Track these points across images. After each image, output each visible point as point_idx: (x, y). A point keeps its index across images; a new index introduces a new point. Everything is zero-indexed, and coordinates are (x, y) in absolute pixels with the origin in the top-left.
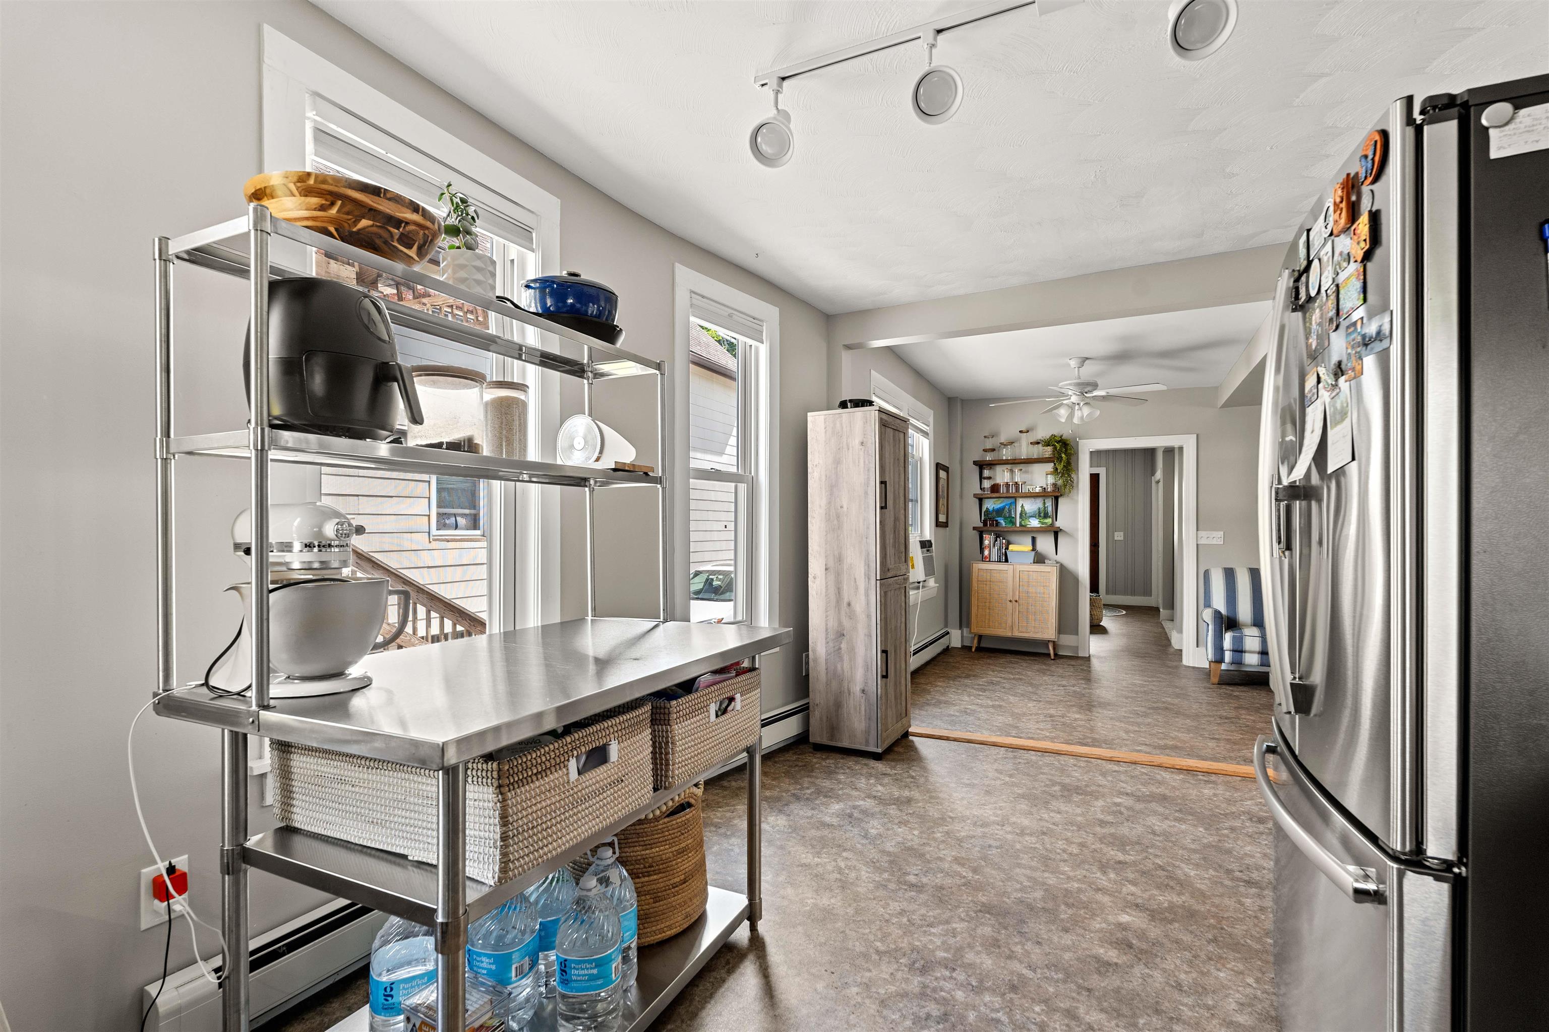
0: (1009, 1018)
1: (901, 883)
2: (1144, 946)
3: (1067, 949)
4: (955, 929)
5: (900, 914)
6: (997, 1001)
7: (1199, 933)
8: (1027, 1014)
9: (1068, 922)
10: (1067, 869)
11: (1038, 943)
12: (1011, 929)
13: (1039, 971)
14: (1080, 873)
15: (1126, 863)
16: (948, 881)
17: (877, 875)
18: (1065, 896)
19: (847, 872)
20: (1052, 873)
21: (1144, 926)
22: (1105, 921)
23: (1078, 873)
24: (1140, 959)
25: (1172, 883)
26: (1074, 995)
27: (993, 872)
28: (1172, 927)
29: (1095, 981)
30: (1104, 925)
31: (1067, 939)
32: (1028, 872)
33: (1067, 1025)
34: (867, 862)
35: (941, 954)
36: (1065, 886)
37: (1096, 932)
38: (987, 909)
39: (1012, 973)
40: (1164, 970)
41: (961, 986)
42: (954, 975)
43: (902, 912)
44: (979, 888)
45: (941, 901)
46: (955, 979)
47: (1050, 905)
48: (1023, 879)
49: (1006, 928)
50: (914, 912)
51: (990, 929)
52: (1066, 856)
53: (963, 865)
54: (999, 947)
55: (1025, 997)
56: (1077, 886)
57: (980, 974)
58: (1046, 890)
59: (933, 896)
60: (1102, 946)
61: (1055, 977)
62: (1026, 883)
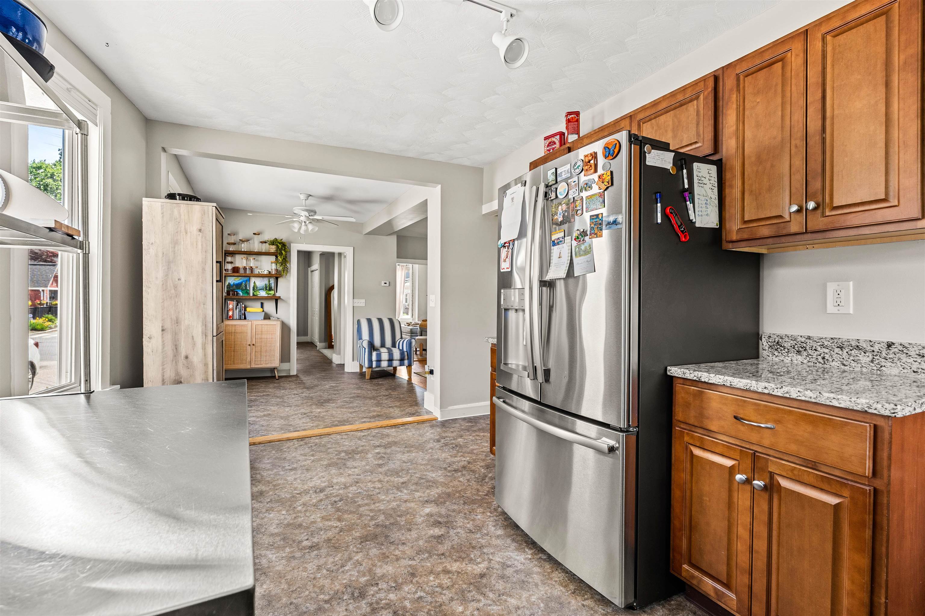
0: (425, 592)
1: (302, 549)
2: (445, 520)
3: (418, 539)
4: (357, 560)
5: (318, 569)
6: (411, 587)
7: (458, 503)
8: (429, 585)
9: (407, 525)
10: (383, 497)
11: (403, 544)
12: (385, 543)
13: (416, 558)
14: (391, 497)
15: (406, 482)
16: (330, 534)
17: (281, 552)
18: (395, 512)
19: (258, 561)
20: (379, 502)
21: (437, 510)
22: (421, 516)
23: (390, 497)
24: (448, 527)
25: (431, 484)
26: (439, 561)
27: (349, 516)
28: (447, 505)
29: (442, 549)
30: (422, 518)
31: (414, 534)
32: (367, 507)
33: (449, 578)
34: (267, 547)
35: (363, 580)
36: (390, 507)
37: (422, 523)
38: (364, 539)
39: (405, 567)
40: (460, 527)
41: (388, 591)
42: (380, 587)
43: (319, 568)
44: (350, 528)
45: (335, 548)
46: (382, 589)
47: (392, 521)
48: (368, 513)
49: (382, 545)
50: (326, 563)
51: (375, 549)
52: (378, 491)
53: (330, 520)
54: (388, 557)
55: (421, 576)
56: (395, 504)
57: (392, 578)
58: (384, 513)
59: (329, 547)
60: (430, 529)
61: (425, 557)
62: (371, 514)
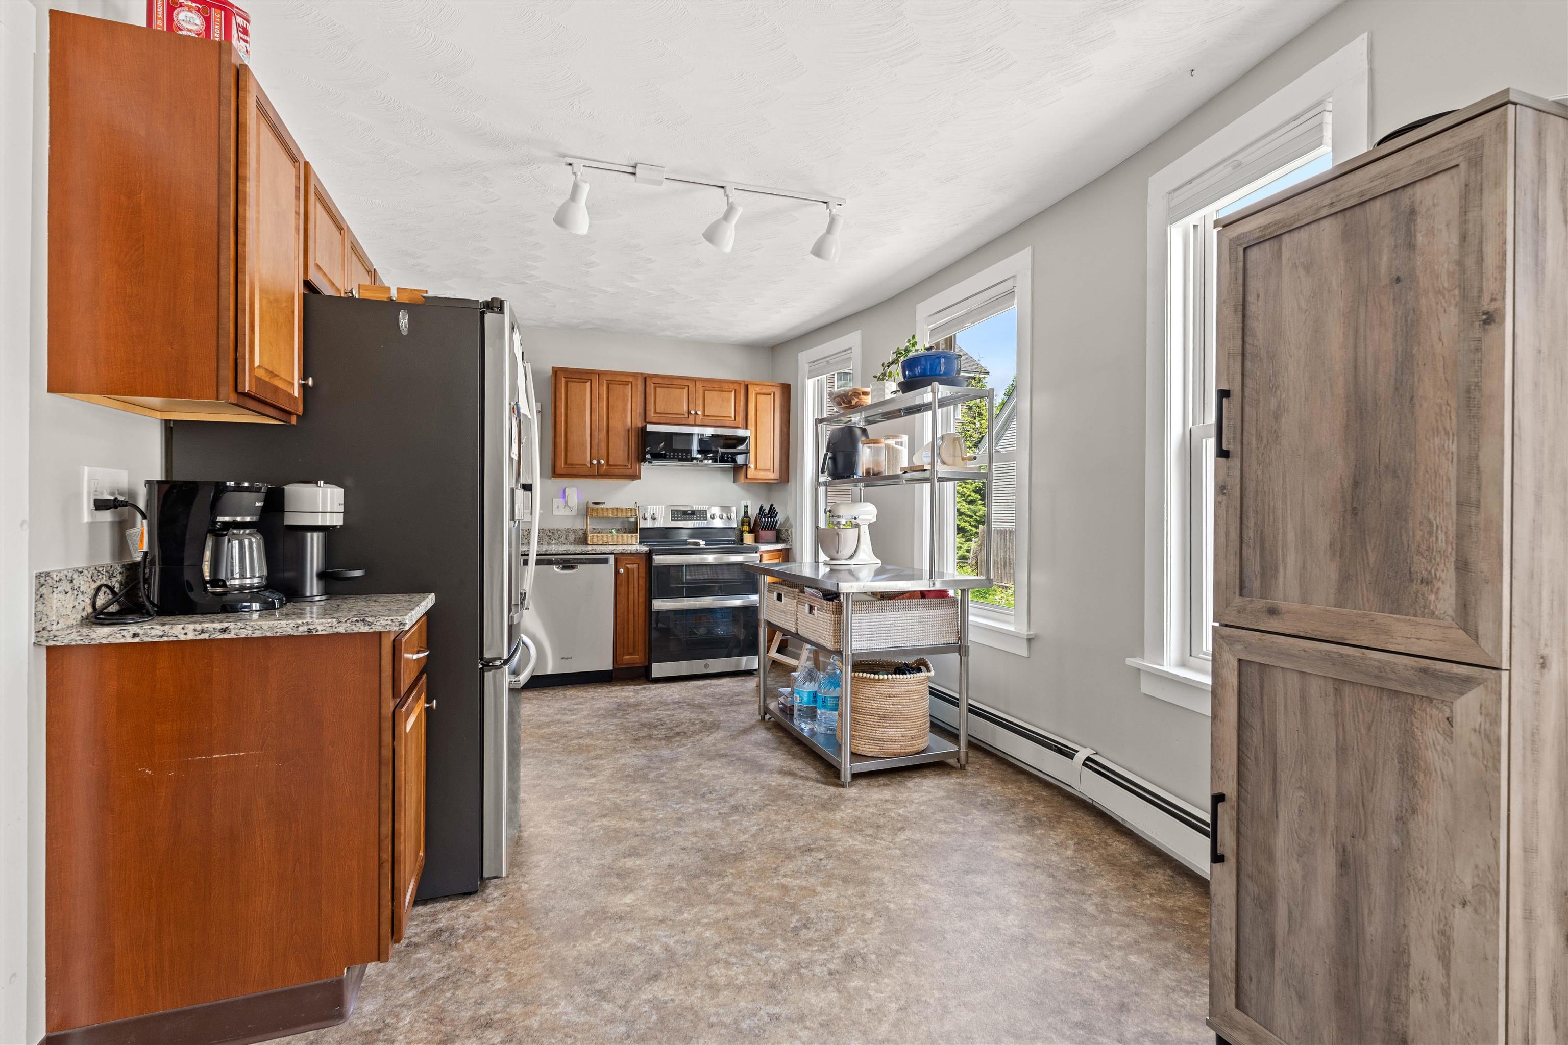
2: (608, 880)
3: (664, 853)
4: (744, 834)
6: (684, 810)
9: (673, 874)
10: (708, 934)
11: (684, 849)
12: (709, 850)
14: (691, 936)
18: (689, 897)
20: (717, 922)
21: (611, 898)
22: (644, 888)
23: (693, 934)
24: (609, 868)
26: (644, 830)
27: (769, 894)
28: (585, 909)
29: (635, 842)
30: (644, 884)
31: (666, 860)
32: (741, 911)
36: (696, 910)
38: (739, 857)
39: (687, 826)
40: (590, 867)
44: (762, 873)
45: (776, 848)
47: (696, 882)
48: (737, 899)
49: (713, 849)
51: (723, 844)
54: (706, 835)
55: (671, 818)
56: (686, 915)
58: (709, 896)
60: (639, 866)
62: (730, 895)
